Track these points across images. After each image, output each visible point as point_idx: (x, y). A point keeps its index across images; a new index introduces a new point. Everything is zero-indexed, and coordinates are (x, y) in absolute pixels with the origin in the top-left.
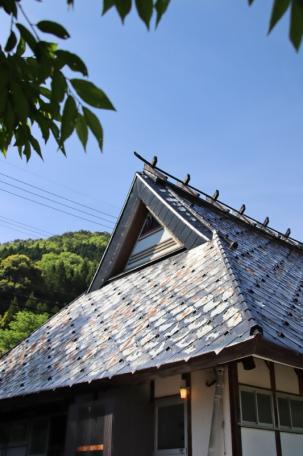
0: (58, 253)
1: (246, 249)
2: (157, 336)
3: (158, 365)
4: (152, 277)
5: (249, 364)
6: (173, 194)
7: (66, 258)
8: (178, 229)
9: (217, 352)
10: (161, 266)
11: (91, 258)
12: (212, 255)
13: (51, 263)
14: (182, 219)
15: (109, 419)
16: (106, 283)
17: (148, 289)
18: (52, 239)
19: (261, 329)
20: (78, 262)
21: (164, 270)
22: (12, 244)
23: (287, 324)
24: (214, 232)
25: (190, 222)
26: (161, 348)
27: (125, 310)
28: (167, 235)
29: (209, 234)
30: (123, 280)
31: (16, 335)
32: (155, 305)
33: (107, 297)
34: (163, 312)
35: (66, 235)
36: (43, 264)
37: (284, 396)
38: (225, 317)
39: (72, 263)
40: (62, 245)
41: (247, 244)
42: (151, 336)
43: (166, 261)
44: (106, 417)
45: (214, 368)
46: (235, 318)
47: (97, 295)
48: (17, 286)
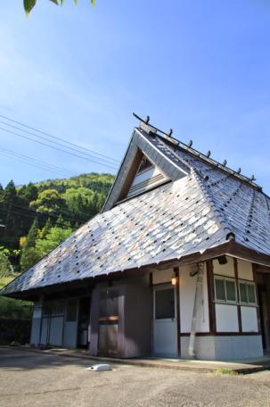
0: (76, 188)
1: (214, 181)
2: (155, 242)
3: (157, 262)
4: (148, 201)
5: (223, 261)
6: (161, 142)
7: (83, 191)
8: (165, 167)
9: (202, 252)
10: (153, 193)
11: (100, 191)
12: (191, 184)
13: (72, 195)
14: (168, 160)
15: (122, 299)
16: (114, 206)
17: (146, 209)
18: (72, 179)
19: (234, 235)
20: (90, 194)
21: (156, 196)
22: (45, 183)
23: (248, 232)
24: (192, 169)
25: (174, 162)
26: (159, 250)
27: (130, 224)
28: (157, 171)
29: (188, 170)
30: (126, 204)
31: (51, 243)
32: (151, 220)
33: (116, 216)
34: (158, 225)
35: (82, 176)
36: (67, 196)
37: (243, 282)
38: (206, 227)
39: (86, 195)
40: (79, 183)
41: (214, 178)
42: (150, 241)
43: (157, 190)
44: (120, 298)
45: (198, 263)
46: (213, 228)
47: (108, 214)
48: (50, 210)
